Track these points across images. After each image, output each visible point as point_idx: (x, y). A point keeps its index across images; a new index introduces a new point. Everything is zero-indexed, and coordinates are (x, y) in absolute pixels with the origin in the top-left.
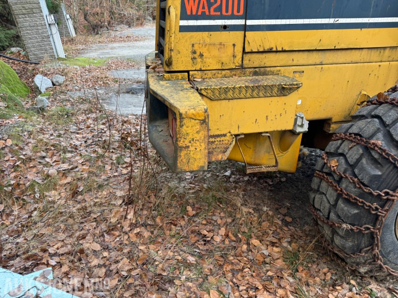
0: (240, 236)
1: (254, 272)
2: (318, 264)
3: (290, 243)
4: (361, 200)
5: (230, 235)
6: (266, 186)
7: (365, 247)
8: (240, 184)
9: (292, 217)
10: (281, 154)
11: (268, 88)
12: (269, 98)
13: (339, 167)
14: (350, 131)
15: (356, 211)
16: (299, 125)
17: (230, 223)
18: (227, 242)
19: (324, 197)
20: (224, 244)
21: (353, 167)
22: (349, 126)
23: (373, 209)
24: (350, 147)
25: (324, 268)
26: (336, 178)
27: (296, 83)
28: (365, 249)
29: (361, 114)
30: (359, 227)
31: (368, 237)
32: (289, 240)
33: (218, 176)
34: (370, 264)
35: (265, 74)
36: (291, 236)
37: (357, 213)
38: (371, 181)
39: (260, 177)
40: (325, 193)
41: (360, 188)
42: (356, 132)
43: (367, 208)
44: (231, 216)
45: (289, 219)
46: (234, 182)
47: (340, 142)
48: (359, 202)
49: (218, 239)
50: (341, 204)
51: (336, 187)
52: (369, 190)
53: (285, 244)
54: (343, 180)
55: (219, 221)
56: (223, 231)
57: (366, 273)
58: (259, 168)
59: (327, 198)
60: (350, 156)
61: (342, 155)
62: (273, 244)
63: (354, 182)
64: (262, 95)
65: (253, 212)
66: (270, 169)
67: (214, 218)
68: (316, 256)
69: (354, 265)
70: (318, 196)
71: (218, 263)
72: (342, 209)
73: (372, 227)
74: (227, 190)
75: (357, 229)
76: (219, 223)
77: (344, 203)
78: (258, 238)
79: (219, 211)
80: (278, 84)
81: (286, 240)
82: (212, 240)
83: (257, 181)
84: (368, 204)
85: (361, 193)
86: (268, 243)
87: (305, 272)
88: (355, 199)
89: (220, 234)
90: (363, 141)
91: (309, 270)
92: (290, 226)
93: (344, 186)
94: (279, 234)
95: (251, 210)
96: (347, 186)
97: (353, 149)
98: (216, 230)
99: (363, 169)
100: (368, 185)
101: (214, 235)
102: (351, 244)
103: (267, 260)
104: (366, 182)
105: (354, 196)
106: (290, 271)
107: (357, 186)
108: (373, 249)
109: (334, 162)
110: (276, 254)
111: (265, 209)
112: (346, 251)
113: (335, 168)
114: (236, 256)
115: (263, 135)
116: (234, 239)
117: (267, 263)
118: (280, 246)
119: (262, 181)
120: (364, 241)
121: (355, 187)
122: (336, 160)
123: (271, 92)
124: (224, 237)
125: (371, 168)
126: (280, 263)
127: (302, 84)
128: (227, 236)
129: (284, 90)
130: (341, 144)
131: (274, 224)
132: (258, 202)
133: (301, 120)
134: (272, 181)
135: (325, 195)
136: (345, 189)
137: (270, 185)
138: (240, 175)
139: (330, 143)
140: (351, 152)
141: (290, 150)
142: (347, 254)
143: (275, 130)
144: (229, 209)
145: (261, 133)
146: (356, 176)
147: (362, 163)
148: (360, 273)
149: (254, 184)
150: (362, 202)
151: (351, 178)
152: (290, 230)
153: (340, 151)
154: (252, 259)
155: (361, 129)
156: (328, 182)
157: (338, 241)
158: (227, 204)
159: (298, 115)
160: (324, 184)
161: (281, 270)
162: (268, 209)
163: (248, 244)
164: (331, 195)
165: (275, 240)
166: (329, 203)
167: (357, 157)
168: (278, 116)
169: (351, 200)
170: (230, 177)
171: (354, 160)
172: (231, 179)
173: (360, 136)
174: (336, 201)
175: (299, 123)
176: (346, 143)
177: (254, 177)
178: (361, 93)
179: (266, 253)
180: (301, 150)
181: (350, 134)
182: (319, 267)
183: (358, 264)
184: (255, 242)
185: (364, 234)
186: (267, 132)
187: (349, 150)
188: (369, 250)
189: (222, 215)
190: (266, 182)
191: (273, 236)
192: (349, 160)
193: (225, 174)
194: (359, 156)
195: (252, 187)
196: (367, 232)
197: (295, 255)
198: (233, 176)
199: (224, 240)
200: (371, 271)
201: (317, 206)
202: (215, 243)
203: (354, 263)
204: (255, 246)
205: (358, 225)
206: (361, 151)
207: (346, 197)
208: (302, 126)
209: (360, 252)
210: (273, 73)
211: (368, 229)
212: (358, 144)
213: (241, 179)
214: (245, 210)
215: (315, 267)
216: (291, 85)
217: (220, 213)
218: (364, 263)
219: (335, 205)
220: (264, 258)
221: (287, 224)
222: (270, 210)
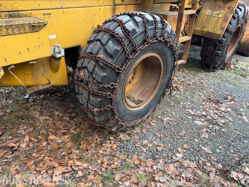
0: (40, 137)
1: (52, 157)
2: (92, 136)
3: (75, 129)
4: (100, 92)
5: (32, 139)
6: (57, 98)
7: (111, 117)
8: (38, 102)
9: (75, 113)
10: (54, 75)
11: (20, 26)
12: (24, 34)
13: (85, 75)
14: (87, 52)
15: (100, 99)
16: (57, 53)
17: (32, 131)
18: (31, 145)
19: (83, 96)
20: (29, 147)
21: (92, 73)
22: (86, 49)
23: (108, 96)
24: (88, 61)
25: (96, 136)
26: (85, 83)
27: (42, 22)
28: (111, 119)
29: (91, 40)
30: (104, 108)
31: (111, 112)
32: (74, 127)
33: (19, 100)
34: (116, 125)
35: (19, 16)
36: (75, 124)
37: (101, 100)
38: (102, 80)
39: (52, 93)
40: (82, 93)
41: (98, 85)
42: (90, 52)
43: (104, 96)
44: (32, 126)
45: (73, 115)
46: (32, 102)
47: (83, 59)
48: (100, 93)
49: (23, 145)
50: (91, 98)
51: (86, 88)
52: (103, 85)
53: (72, 131)
54: (89, 83)
55: (23, 133)
56: (27, 139)
57: (116, 131)
58: (37, 87)
59: (84, 96)
60: (89, 67)
61: (85, 67)
62: (64, 134)
63: (94, 83)
64: (17, 32)
65: (49, 118)
66: (46, 87)
67: (19, 132)
68: (92, 131)
69: (109, 129)
70: (80, 96)
71: (23, 162)
72: (93, 101)
73: (111, 106)
74: (27, 109)
75: (103, 109)
76: (23, 134)
77: (92, 97)
78: (53, 134)
79: (22, 126)
80: (27, 23)
81: (72, 128)
82: (19, 148)
83: (50, 96)
84: (104, 93)
85: (99, 88)
86: (60, 135)
87: (85, 143)
88: (97, 93)
89: (25, 141)
90: (93, 57)
91: (88, 141)
92: (75, 119)
93: (90, 86)
94: (68, 126)
95: (47, 117)
96: (91, 86)
97: (90, 63)
98: (22, 140)
99: (97, 74)
100: (101, 83)
101: (20, 144)
102: (103, 118)
103: (61, 146)
104: (100, 81)
105: (96, 91)
106: (76, 147)
107: (96, 84)
108: (114, 117)
109: (82, 73)
110: (67, 140)
111: (57, 113)
112: (102, 123)
113: (83, 76)
114: (38, 152)
115: (30, 63)
116: (36, 140)
117: (61, 148)
118: (70, 133)
119: (53, 95)
120: (110, 114)
121: (95, 86)
122: (83, 71)
123: (24, 30)
124: (29, 142)
125: (101, 72)
126: (69, 144)
127: (47, 22)
128: (30, 141)
129: (35, 28)
130: (84, 61)
131: (64, 121)
132: (51, 110)
133: (58, 49)
134: (60, 94)
135: (83, 94)
136: (91, 88)
137: (59, 97)
138: (36, 95)
139: (79, 61)
140: (89, 65)
141: (60, 70)
142: (104, 125)
143: (39, 58)
144: (30, 122)
145: (28, 62)
146: (95, 79)
147: (96, 70)
148: (114, 132)
149: (48, 99)
150: (101, 93)
151: (92, 81)
152: (74, 121)
153: (84, 65)
154: (50, 149)
155: (92, 49)
156: (82, 86)
157: (97, 119)
158: (28, 118)
159: (56, 45)
160: (80, 88)
161: (70, 148)
162: (59, 113)
163: (47, 140)
164: (85, 93)
165: (65, 131)
166: (86, 99)
167: (92, 67)
168: (37, 48)
169: (95, 94)
170: (29, 99)
171: (92, 70)
172: (30, 100)
173: (92, 54)
174: (89, 96)
175: (57, 51)
176: (86, 59)
177: (47, 94)
178: (93, 27)
179: (60, 141)
180: (67, 70)
181: (87, 53)
182: (93, 137)
183: (111, 127)
184: (52, 137)
185: (108, 111)
186: (33, 61)
187: (88, 64)
188: (113, 118)
189: (25, 127)
190: (57, 95)
191: (64, 129)
192: (89, 70)
193: (24, 98)
194: (93, 67)
195: (46, 102)
196: (108, 109)
197: (79, 136)
198: (31, 98)
199: (29, 144)
200: (118, 129)
201: (81, 102)
202: (21, 149)
203: (109, 127)
204: (52, 140)
205: (103, 107)
206: (94, 63)
207: (92, 93)
208: (60, 53)
209: (109, 121)
210: (26, 16)
211: (109, 107)
212: (91, 59)
213: (38, 98)
214: (42, 118)
215: (91, 138)
216: (39, 23)
217: (23, 127)
218: (113, 126)
219: (89, 99)
220: (59, 145)
221: (72, 118)
222: (60, 113)
